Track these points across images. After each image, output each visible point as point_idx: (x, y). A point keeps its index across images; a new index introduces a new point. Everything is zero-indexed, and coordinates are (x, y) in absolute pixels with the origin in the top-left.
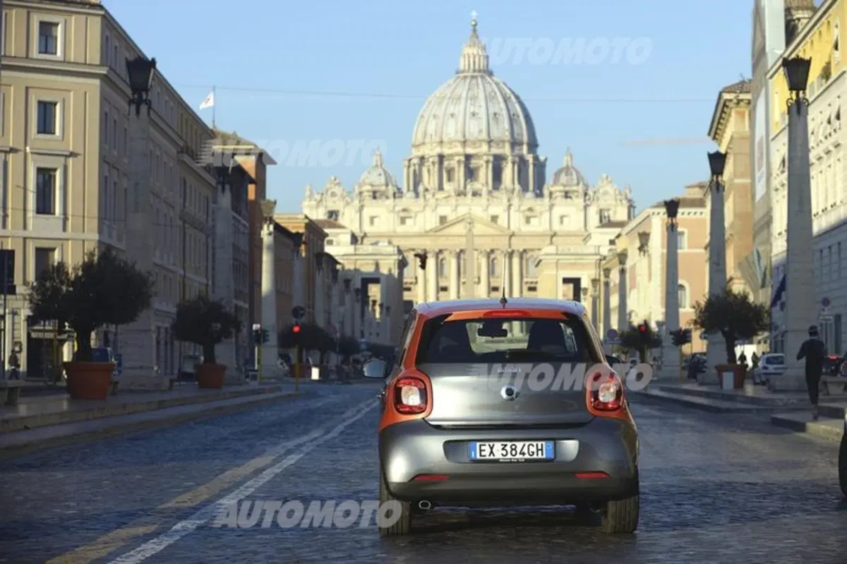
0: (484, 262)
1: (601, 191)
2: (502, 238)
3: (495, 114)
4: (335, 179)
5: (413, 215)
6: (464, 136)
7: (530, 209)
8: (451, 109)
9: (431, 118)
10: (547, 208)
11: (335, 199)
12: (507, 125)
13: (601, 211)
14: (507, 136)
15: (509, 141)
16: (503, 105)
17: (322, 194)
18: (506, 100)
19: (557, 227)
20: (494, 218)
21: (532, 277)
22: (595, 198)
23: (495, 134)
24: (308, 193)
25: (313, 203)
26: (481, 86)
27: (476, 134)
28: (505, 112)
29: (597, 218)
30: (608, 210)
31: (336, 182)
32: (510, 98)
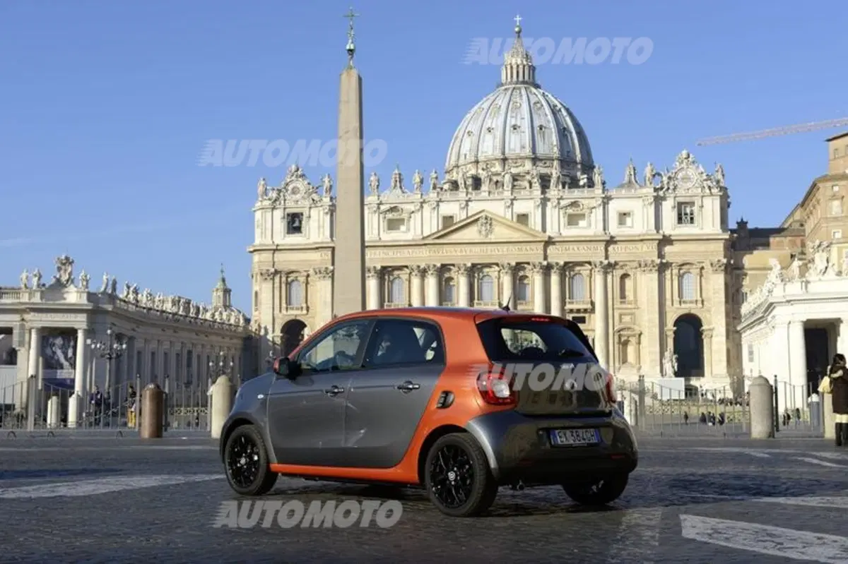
0: (507, 280)
1: (680, 175)
2: (533, 246)
3: (541, 127)
4: (298, 170)
5: (405, 216)
6: (503, 153)
7: (574, 204)
8: (488, 124)
9: (466, 135)
10: (600, 202)
11: (298, 196)
12: (554, 139)
13: (680, 204)
14: (556, 152)
15: (558, 159)
16: (550, 117)
17: (280, 191)
18: (555, 112)
19: (614, 229)
20: (523, 218)
21: (577, 303)
22: (672, 187)
23: (542, 150)
24: (261, 189)
25: (267, 203)
26: (525, 97)
27: (518, 151)
28: (552, 125)
29: (674, 215)
30: (692, 204)
31: (299, 173)
32: (560, 110)
